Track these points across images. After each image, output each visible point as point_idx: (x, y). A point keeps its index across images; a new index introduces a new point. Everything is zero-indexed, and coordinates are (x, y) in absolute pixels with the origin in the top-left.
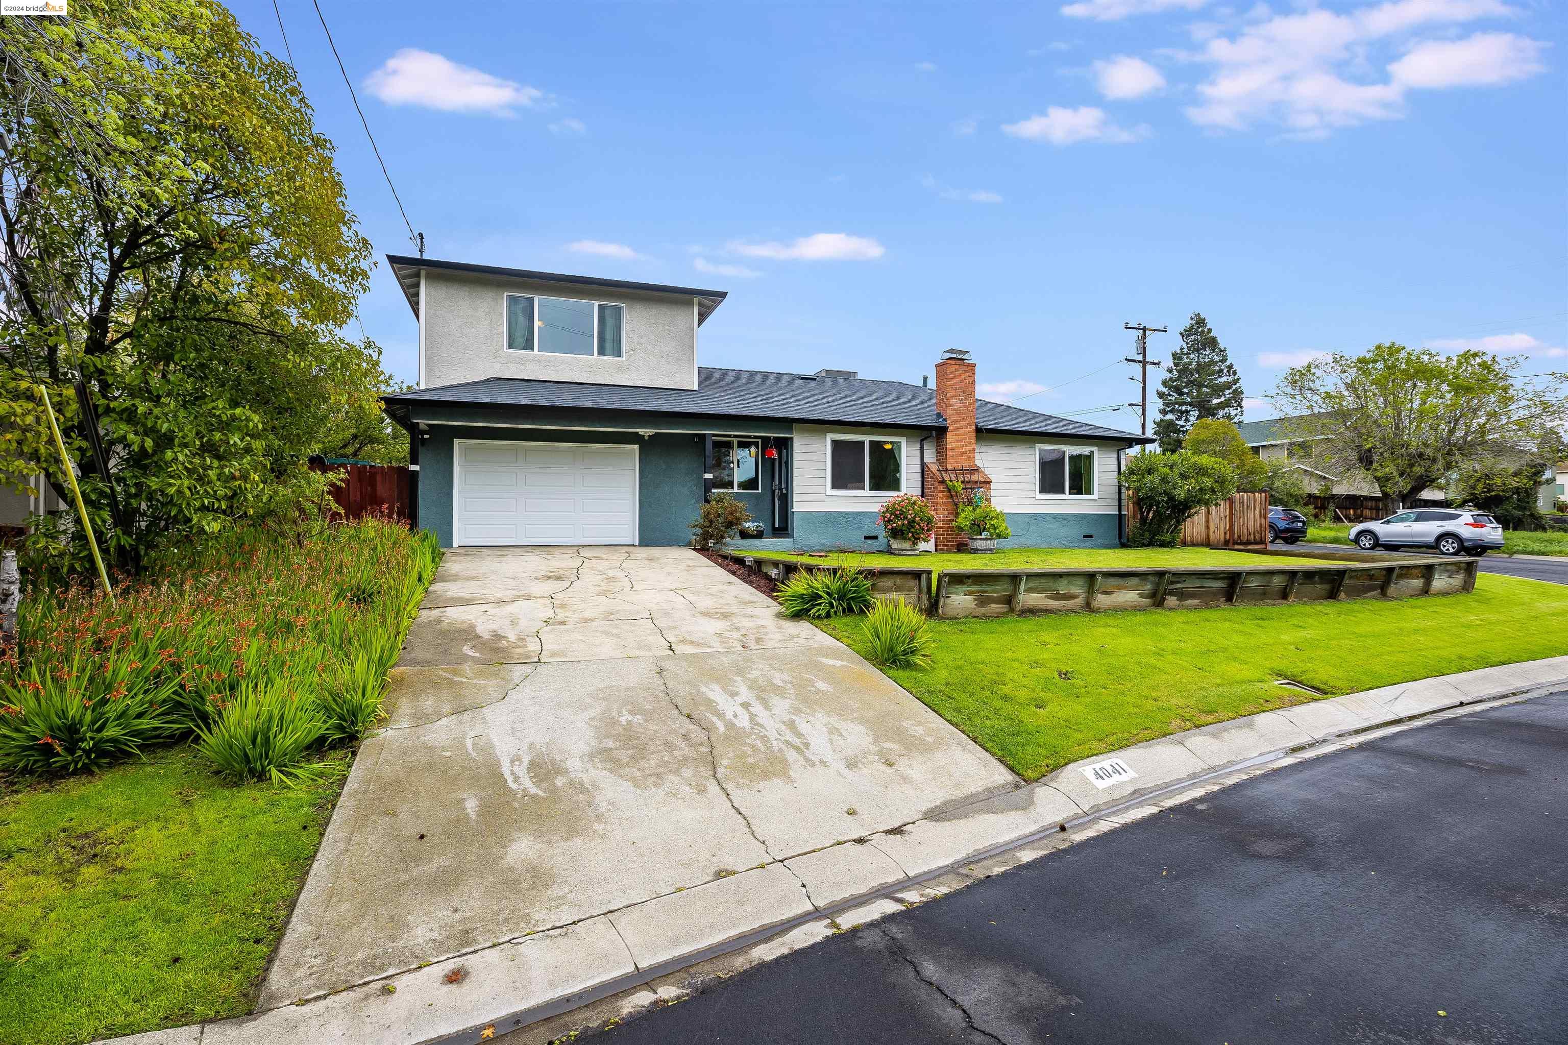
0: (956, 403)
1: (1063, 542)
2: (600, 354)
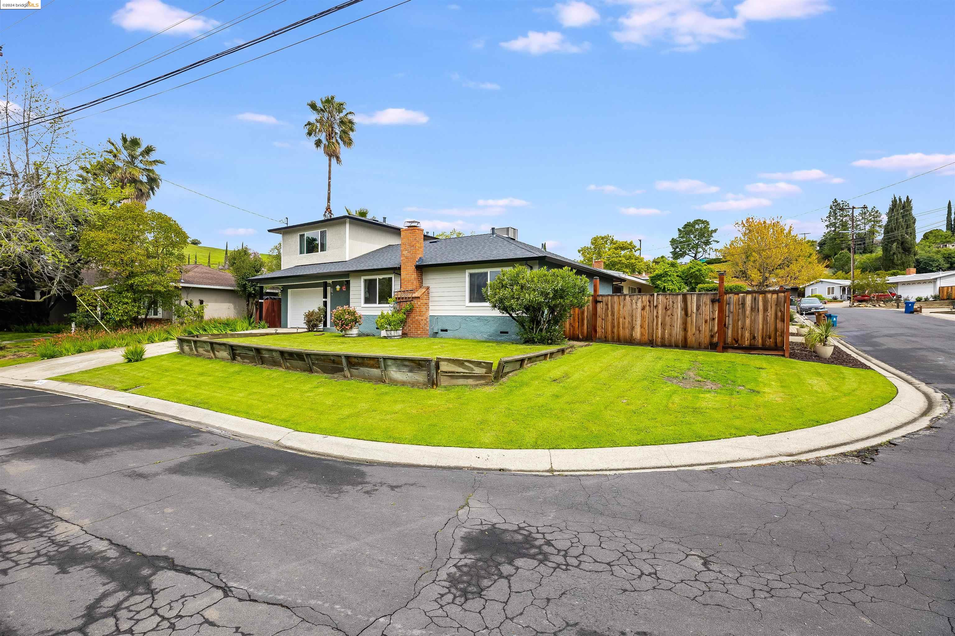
0: (405, 253)
1: (484, 336)
2: (321, 251)
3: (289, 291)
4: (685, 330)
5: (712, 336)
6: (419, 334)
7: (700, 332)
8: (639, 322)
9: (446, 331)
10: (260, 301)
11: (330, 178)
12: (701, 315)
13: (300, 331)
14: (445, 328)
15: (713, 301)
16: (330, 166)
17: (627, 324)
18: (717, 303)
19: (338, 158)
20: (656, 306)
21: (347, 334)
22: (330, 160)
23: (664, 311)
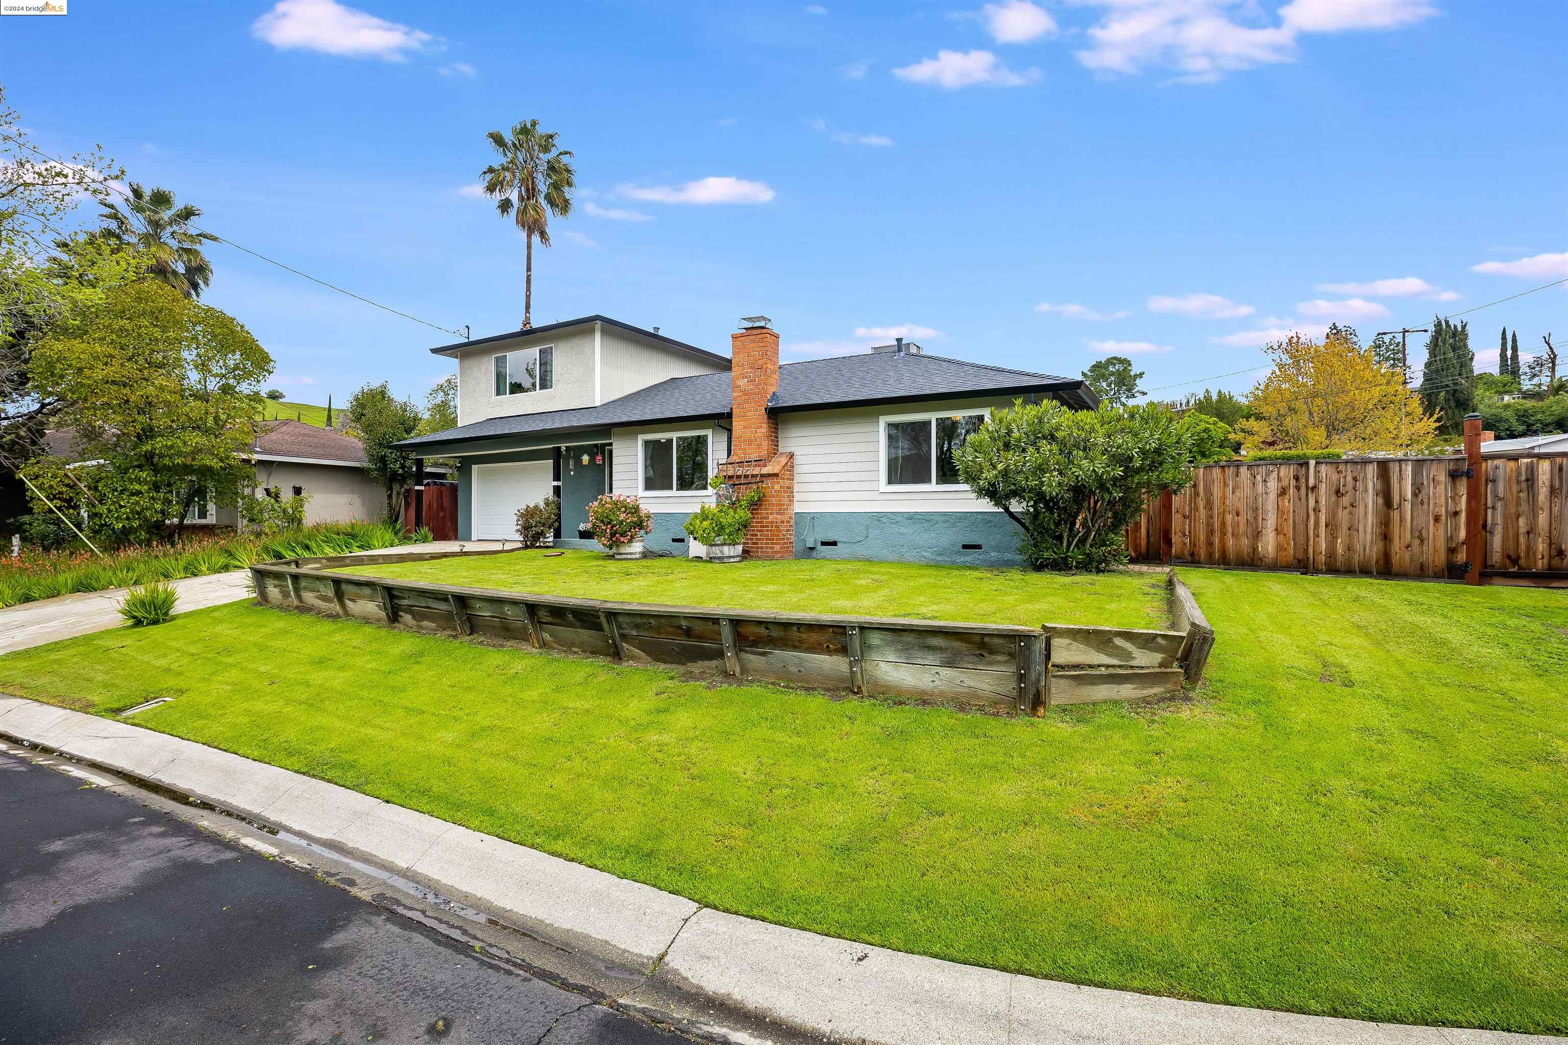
1: (924, 554)
2: (540, 389)
3: (475, 468)
4: (1386, 537)
5: (1452, 551)
6: (777, 552)
7: (1422, 541)
8: (1271, 521)
9: (834, 543)
10: (417, 488)
11: (529, 269)
12: (1425, 506)
13: (508, 546)
14: (831, 539)
15: (1454, 476)
16: (529, 247)
17: (1242, 528)
18: (1465, 480)
19: (543, 234)
20: (1314, 488)
21: (622, 554)
22: (529, 237)
23: (1334, 498)
